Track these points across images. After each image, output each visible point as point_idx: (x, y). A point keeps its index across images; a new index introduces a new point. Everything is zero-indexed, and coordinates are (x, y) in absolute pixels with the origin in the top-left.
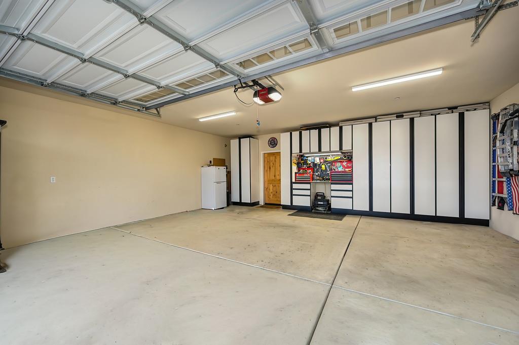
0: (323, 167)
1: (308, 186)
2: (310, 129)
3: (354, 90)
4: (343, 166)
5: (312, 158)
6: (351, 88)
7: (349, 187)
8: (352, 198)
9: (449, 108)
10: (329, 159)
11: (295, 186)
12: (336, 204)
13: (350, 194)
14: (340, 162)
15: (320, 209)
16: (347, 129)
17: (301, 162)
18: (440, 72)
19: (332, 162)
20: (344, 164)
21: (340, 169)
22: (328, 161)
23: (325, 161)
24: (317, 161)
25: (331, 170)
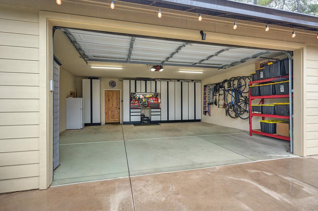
0: (144, 100)
1: (139, 110)
2: (141, 80)
3: (180, 72)
4: (153, 100)
5: (139, 95)
6: (179, 71)
7: (159, 110)
8: (160, 115)
9: (192, 80)
10: (147, 96)
11: (132, 110)
12: (153, 118)
13: (159, 113)
14: (152, 98)
15: (145, 122)
16: (158, 83)
17: (132, 97)
18: (202, 73)
19: (148, 98)
20: (154, 99)
21: (152, 102)
22: (146, 97)
23: (145, 97)
24: (141, 97)
25: (148, 102)
